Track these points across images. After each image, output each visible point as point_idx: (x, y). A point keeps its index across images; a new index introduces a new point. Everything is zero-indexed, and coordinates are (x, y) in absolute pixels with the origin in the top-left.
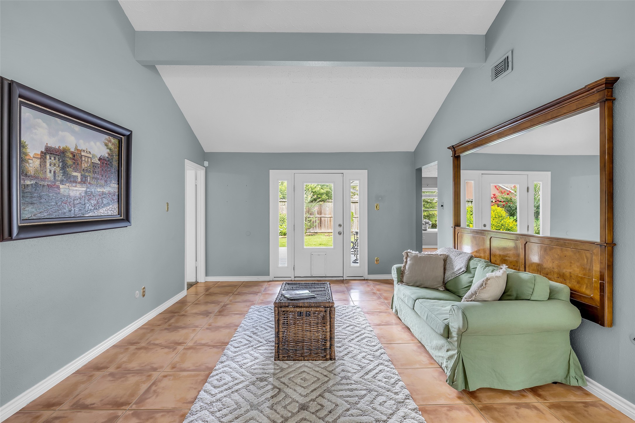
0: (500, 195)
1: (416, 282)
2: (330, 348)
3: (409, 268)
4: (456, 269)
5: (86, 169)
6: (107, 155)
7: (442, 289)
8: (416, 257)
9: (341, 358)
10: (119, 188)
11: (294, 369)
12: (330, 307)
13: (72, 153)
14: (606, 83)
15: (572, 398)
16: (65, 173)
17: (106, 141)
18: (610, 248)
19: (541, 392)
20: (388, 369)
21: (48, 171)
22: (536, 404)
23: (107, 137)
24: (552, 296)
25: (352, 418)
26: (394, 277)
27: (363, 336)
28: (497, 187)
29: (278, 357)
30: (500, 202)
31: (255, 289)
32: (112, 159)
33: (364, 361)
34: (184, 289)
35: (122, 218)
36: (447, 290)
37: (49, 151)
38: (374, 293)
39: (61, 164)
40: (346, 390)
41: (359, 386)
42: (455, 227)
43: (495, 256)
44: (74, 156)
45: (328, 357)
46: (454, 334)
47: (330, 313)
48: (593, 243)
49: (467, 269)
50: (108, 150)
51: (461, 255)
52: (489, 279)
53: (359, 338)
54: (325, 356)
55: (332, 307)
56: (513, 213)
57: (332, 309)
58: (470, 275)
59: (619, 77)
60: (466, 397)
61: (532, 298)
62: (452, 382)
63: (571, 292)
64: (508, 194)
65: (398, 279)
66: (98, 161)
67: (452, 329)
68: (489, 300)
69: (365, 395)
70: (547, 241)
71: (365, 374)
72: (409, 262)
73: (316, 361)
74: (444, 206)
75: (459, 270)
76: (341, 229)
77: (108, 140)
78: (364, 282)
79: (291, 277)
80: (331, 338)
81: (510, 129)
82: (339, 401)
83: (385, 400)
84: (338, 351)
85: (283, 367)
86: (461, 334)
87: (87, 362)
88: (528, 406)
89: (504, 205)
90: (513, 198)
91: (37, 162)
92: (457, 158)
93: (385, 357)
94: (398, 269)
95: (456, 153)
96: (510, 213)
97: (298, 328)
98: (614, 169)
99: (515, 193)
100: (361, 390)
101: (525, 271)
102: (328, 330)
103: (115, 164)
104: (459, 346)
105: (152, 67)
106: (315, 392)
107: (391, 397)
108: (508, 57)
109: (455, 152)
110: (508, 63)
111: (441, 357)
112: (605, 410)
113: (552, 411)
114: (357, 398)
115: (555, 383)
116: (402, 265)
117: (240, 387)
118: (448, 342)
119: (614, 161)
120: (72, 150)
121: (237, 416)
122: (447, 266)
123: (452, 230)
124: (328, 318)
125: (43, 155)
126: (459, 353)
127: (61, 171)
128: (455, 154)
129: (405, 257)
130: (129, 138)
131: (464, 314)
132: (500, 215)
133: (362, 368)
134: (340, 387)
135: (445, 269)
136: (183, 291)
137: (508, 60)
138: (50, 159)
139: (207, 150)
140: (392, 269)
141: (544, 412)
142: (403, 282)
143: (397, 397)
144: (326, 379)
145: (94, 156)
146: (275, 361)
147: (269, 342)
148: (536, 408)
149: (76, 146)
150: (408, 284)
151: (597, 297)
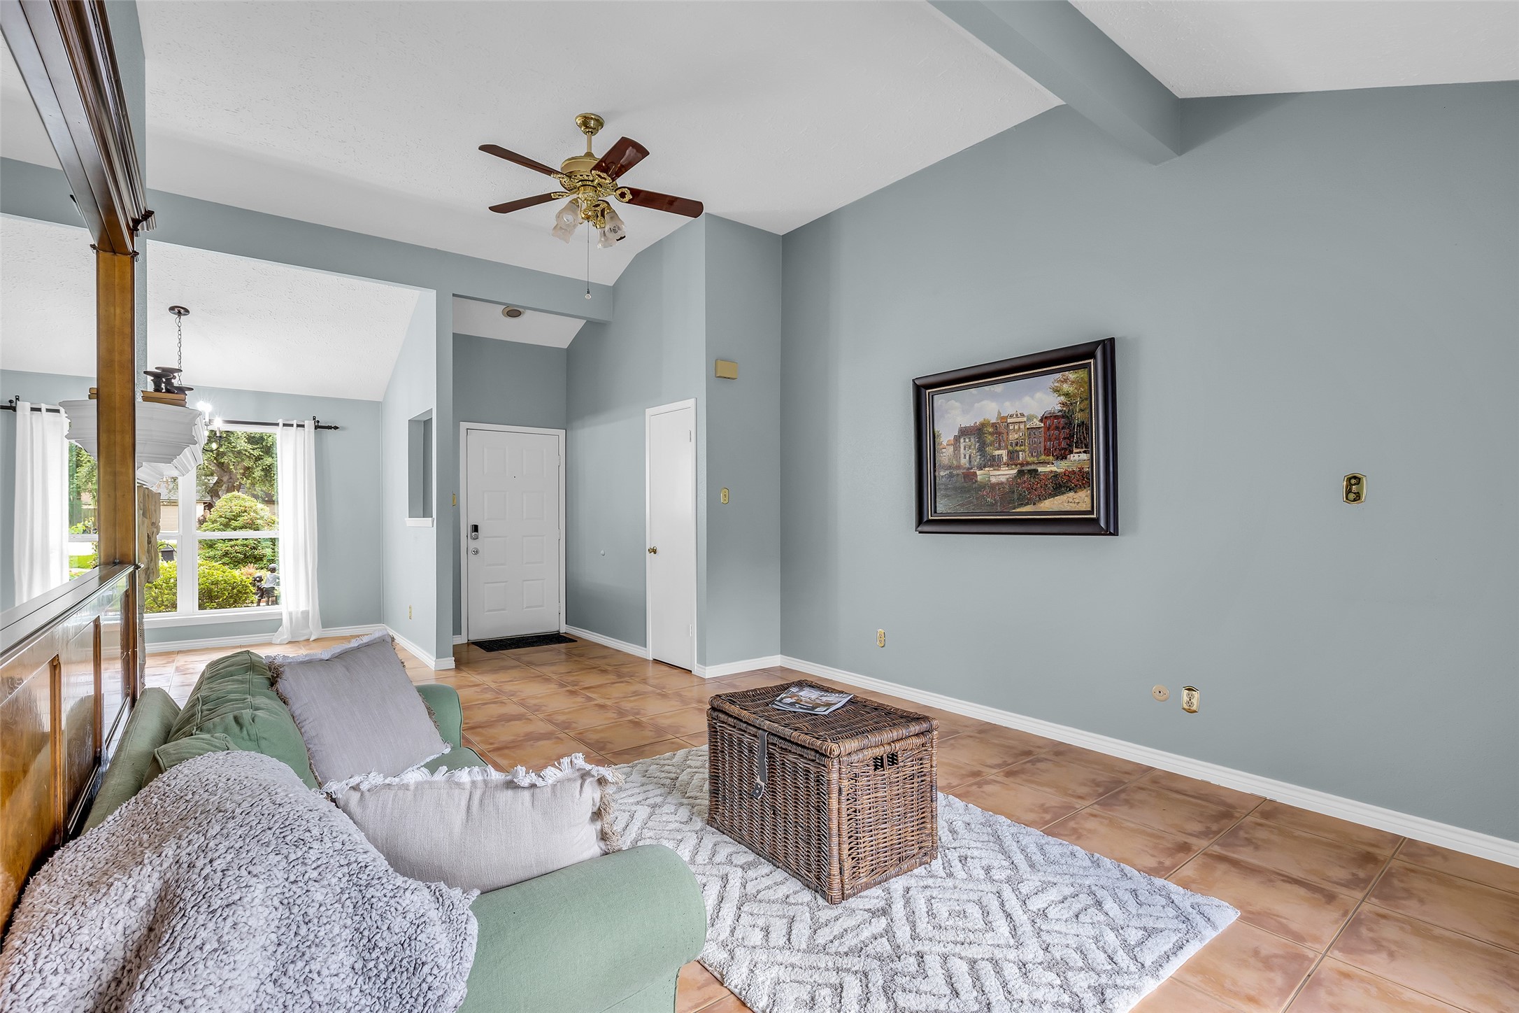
5: (1017, 442)
6: (1059, 407)
10: (1090, 459)
13: (994, 425)
16: (984, 455)
17: (1056, 384)
21: (963, 456)
32: (1071, 410)
37: (964, 432)
39: (978, 444)
44: (997, 428)
50: (1062, 398)
66: (1039, 423)
77: (1060, 380)
91: (951, 448)
103: (1080, 417)
120: (993, 421)
125: (957, 439)
127: (978, 454)
138: (965, 441)
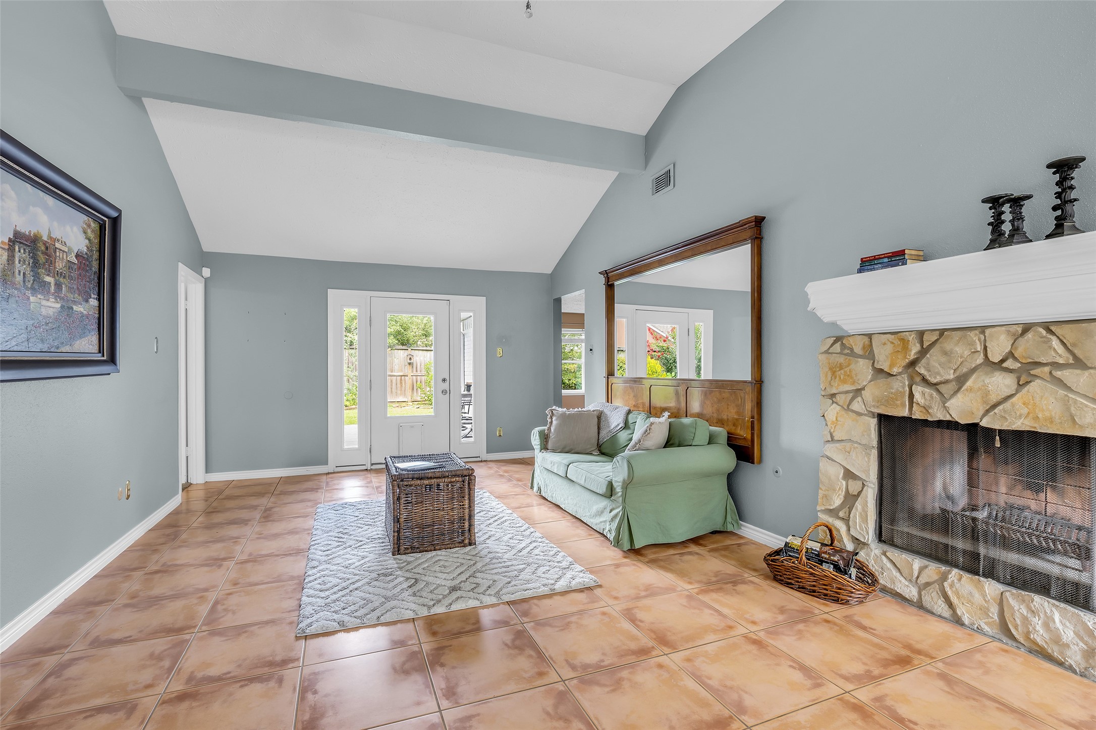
0: (654, 341)
1: (564, 448)
2: (469, 530)
3: (555, 430)
4: (612, 427)
5: (61, 272)
6: (85, 250)
7: (596, 454)
8: (563, 415)
9: (483, 542)
10: (99, 307)
11: (425, 560)
12: (469, 476)
13: (45, 243)
14: (755, 221)
15: (728, 542)
16: (37, 277)
17: (85, 226)
18: (759, 385)
19: (701, 542)
20: (544, 545)
21: (17, 272)
22: (697, 551)
23: (86, 218)
24: (712, 440)
25: (515, 587)
26: (535, 445)
27: (504, 519)
28: (651, 330)
29: (399, 551)
30: (654, 351)
31: (309, 485)
32: (92, 256)
33: (511, 541)
34: (178, 493)
35: (105, 358)
36: (602, 453)
37: (18, 238)
38: (501, 476)
39: (31, 261)
40: (500, 568)
41: (514, 562)
42: (608, 377)
43: (655, 408)
44: (47, 248)
45: (467, 541)
46: (618, 489)
47: (469, 483)
48: (745, 382)
49: (625, 425)
50: (87, 241)
51: (618, 409)
52: (653, 424)
53: (499, 522)
54: (463, 541)
55: (471, 475)
56: (670, 367)
57: (473, 478)
58: (629, 432)
59: (765, 217)
60: (632, 555)
61: (694, 444)
62: (617, 543)
63: (728, 436)
64: (664, 341)
65: (541, 446)
66: (74, 257)
67: (615, 484)
68: (653, 448)
69: (525, 568)
70: (707, 384)
71: (518, 552)
72: (554, 422)
73: (450, 549)
74: (593, 350)
75: (616, 426)
76: (445, 386)
77: (86, 223)
78: (482, 464)
79: (365, 465)
80: (471, 517)
81: (671, 256)
82: (496, 577)
83: (548, 569)
84: (479, 537)
85: (408, 560)
86: (626, 485)
87: (63, 600)
88: (690, 553)
89: (659, 356)
90: (672, 347)
91: (5, 256)
92: (610, 287)
93: (538, 534)
94: (541, 433)
95: (610, 280)
96: (667, 368)
97: (426, 507)
98: (762, 307)
99: (673, 340)
100: (518, 565)
101: (686, 416)
102: (467, 506)
103: (95, 265)
104: (624, 501)
105: (136, 99)
106: (462, 575)
107: (554, 566)
108: (669, 170)
109: (608, 278)
110: (670, 178)
111: (603, 522)
112: (754, 546)
113: (711, 553)
114: (516, 572)
115: (714, 532)
116: (546, 428)
117: (360, 585)
118: (611, 501)
119: (762, 299)
120: (45, 238)
121: (372, 609)
122: (602, 424)
123: (604, 380)
124: (467, 490)
125: (12, 244)
126: (624, 509)
127: (32, 273)
128: (608, 282)
129: (549, 416)
130: (116, 222)
131: (629, 463)
132: (654, 370)
133: (513, 548)
134: (492, 566)
135: (599, 428)
136: (176, 497)
137: (669, 174)
138: (19, 251)
139: (206, 248)
140: (532, 434)
141: (704, 555)
142: (548, 449)
143: (561, 565)
144: (472, 562)
145: (70, 250)
146: (393, 555)
147: (373, 540)
148: (697, 554)
149: (50, 232)
150: (554, 451)
151: (749, 437)
